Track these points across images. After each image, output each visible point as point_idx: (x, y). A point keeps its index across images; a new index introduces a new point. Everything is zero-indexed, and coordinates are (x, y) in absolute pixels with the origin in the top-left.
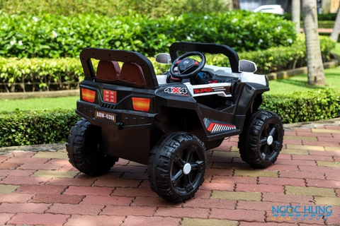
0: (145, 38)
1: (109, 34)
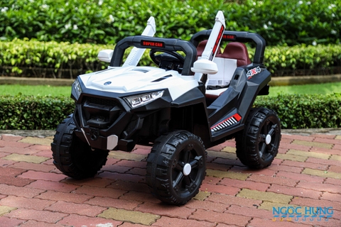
1: (172, 20)
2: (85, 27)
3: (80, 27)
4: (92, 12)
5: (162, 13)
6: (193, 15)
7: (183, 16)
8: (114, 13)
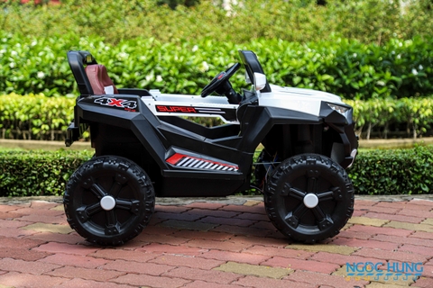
0: (341, 72)
1: (285, 66)
2: (171, 78)
3: (166, 79)
4: (182, 59)
5: (272, 58)
6: (315, 59)
7: (300, 60)
8: (209, 60)
